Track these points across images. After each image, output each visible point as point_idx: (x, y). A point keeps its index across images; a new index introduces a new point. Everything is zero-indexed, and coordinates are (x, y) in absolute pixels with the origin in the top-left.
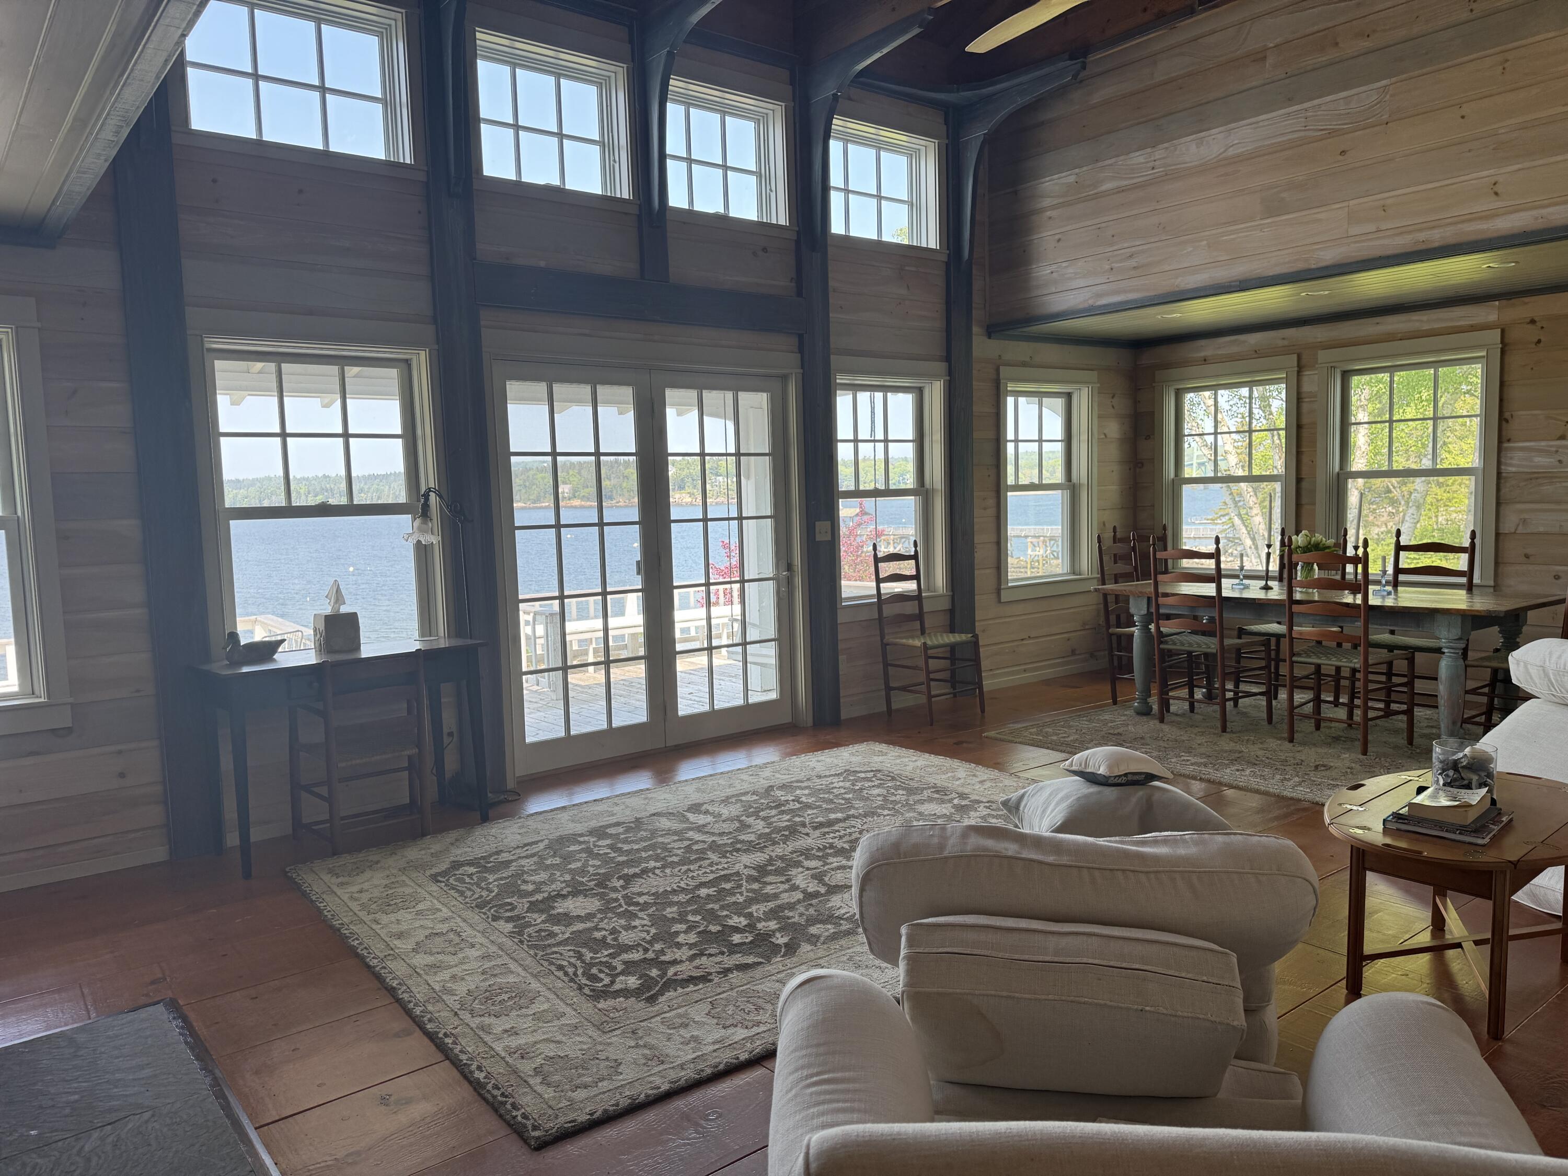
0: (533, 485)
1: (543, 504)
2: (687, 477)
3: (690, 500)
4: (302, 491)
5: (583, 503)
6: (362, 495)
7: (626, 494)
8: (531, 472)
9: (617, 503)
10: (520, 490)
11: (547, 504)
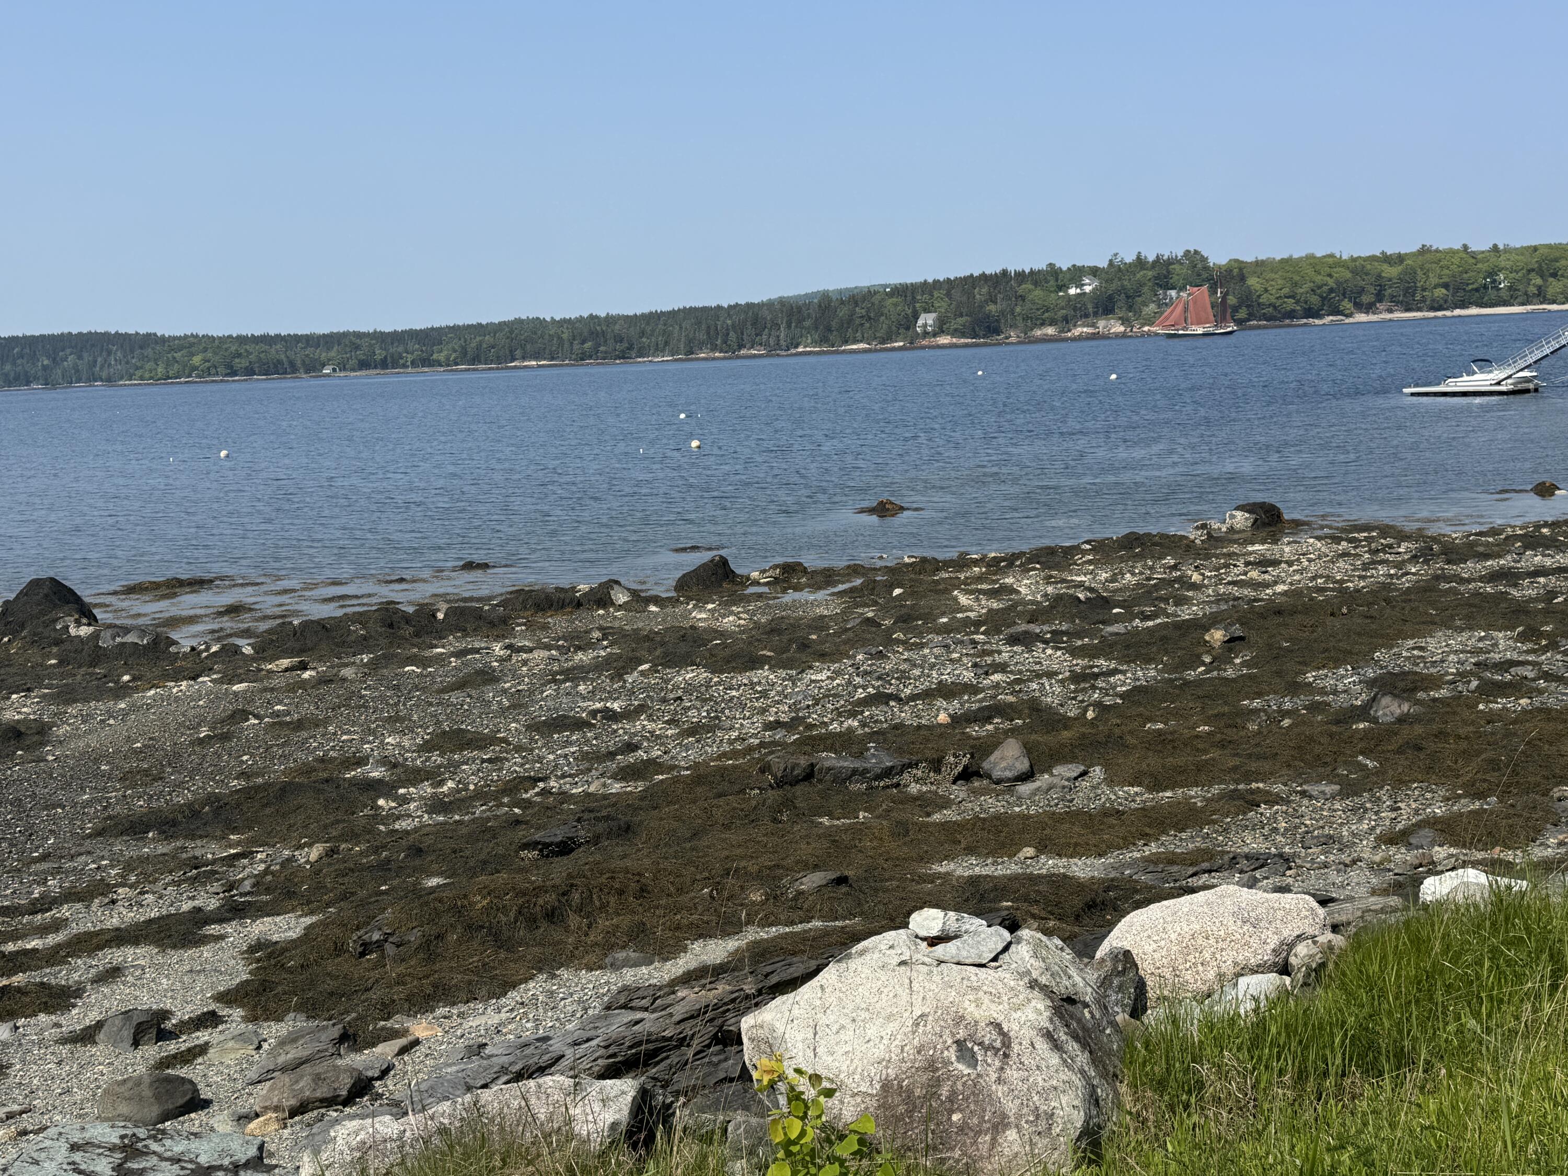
0: (882, 315)
1: (896, 344)
2: (1119, 292)
3: (1122, 329)
4: (565, 336)
5: (954, 340)
6: (644, 340)
7: (1021, 324)
8: (878, 297)
9: (1007, 338)
10: (862, 325)
11: (901, 344)
